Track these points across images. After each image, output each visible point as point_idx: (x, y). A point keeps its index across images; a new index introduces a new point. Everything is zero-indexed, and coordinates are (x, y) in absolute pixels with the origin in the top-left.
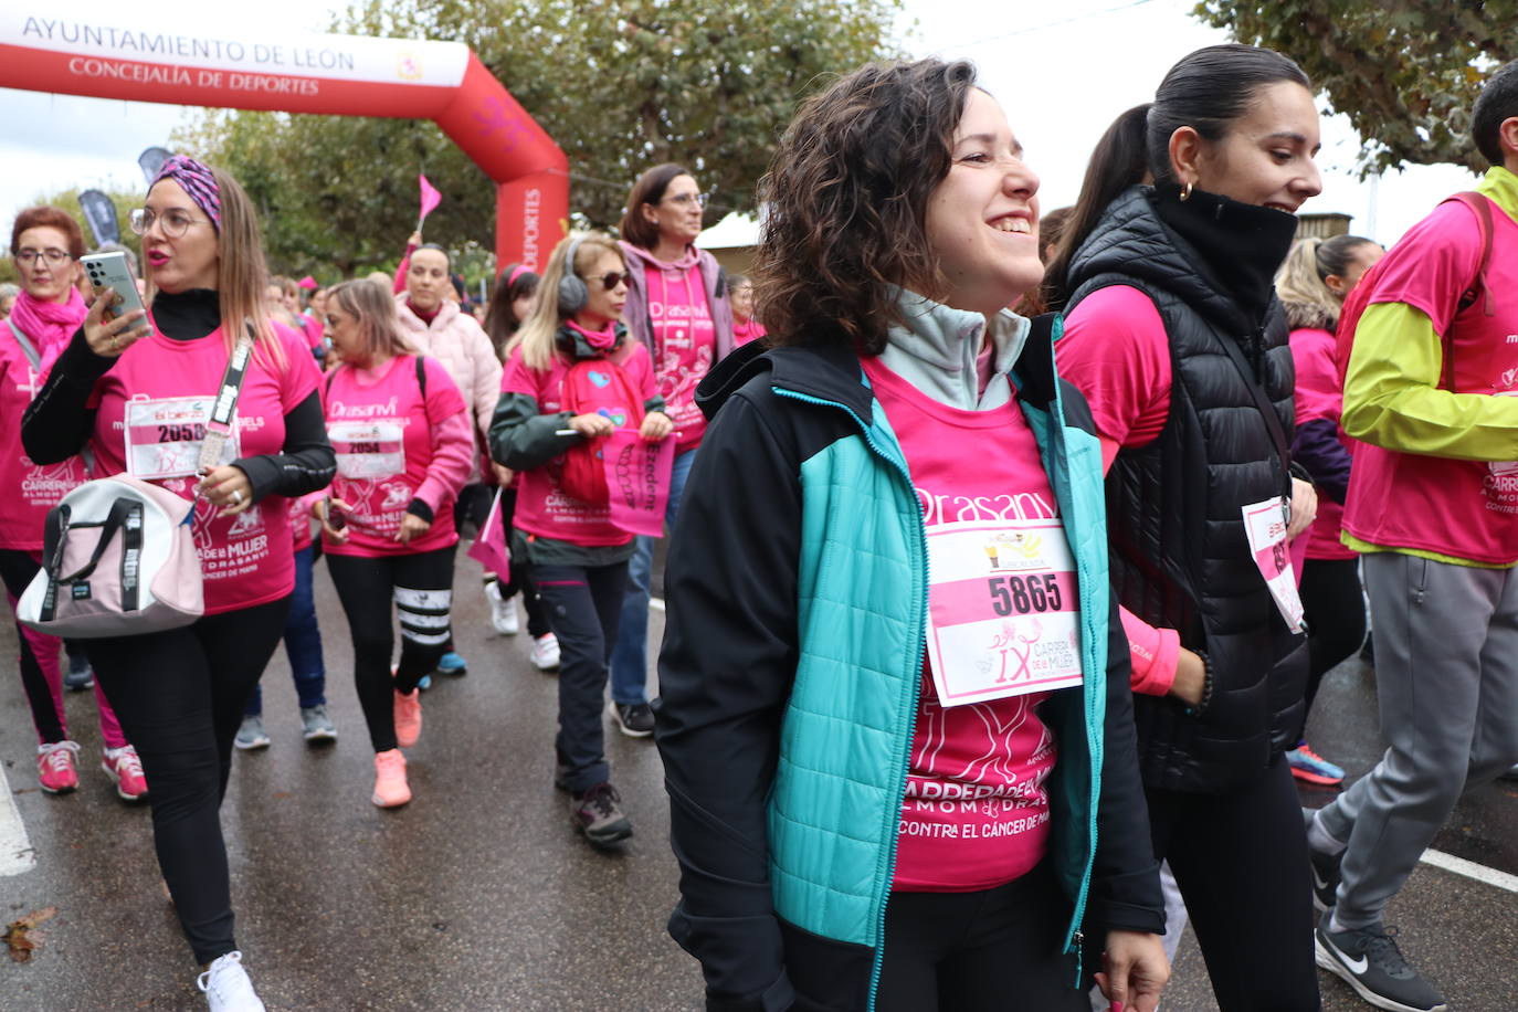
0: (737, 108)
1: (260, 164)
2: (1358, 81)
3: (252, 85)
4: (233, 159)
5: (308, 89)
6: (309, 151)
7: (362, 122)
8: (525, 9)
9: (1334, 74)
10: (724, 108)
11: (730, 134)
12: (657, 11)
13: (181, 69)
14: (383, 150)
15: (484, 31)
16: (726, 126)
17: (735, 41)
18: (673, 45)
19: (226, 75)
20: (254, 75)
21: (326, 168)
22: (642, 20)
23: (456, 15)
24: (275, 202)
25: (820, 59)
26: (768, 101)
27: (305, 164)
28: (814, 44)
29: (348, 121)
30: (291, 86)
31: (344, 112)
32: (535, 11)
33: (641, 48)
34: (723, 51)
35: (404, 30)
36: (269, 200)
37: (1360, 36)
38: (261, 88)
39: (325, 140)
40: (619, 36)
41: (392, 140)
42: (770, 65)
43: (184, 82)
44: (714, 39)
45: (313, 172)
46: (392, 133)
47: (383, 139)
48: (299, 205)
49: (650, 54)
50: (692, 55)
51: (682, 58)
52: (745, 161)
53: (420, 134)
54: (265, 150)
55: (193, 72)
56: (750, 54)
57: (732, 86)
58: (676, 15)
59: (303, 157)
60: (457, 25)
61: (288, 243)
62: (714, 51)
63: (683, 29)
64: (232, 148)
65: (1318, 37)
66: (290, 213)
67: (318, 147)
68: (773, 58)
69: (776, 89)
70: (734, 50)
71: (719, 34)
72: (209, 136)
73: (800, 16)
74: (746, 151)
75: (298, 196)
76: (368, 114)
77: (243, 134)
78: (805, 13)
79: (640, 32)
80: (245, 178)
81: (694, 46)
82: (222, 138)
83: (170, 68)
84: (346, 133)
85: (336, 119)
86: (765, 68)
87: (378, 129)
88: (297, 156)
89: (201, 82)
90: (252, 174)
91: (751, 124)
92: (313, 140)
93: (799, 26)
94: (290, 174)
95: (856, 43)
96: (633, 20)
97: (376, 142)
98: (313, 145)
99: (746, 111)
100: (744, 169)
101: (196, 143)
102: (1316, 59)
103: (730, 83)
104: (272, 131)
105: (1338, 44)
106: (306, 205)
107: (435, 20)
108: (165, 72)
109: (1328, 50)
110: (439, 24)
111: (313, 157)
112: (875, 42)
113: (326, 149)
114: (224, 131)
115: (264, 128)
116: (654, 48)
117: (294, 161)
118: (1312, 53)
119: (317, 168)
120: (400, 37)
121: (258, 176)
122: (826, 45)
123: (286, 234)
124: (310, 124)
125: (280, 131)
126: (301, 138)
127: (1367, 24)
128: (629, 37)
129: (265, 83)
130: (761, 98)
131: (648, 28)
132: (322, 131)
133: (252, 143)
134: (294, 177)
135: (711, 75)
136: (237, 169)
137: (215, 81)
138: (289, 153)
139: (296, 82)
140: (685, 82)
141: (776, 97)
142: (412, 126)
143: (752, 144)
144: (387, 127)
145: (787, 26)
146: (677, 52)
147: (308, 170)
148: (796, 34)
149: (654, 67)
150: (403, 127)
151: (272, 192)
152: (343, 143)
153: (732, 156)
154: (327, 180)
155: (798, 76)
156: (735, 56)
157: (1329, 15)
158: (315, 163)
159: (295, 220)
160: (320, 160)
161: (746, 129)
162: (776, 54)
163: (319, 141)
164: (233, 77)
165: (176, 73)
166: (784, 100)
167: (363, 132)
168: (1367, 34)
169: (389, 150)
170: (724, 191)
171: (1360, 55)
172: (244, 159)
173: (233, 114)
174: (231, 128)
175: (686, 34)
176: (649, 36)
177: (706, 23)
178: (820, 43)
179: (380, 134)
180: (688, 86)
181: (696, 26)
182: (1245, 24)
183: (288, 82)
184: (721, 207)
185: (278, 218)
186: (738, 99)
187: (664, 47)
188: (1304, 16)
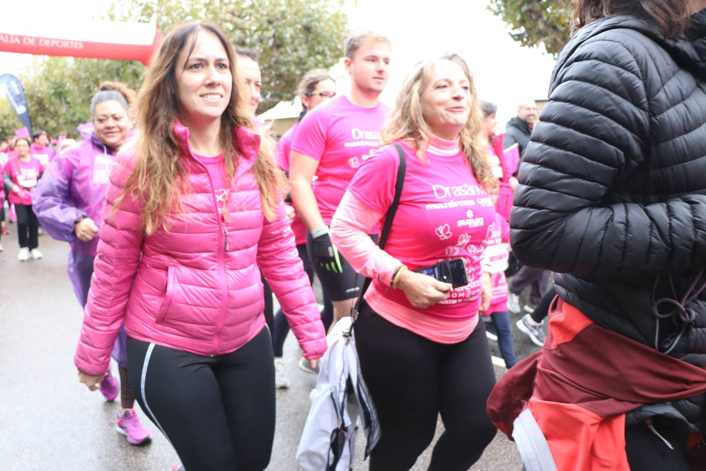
0: (281, 53)
1: (60, 82)
2: (555, 40)
3: (50, 44)
4: (47, 79)
5: (78, 46)
6: (83, 75)
7: (107, 62)
8: (182, 8)
9: (544, 36)
10: (276, 53)
11: (279, 66)
12: (243, 9)
13: (14, 36)
14: (118, 75)
15: (165, 19)
16: (277, 62)
17: (280, 23)
18: (251, 25)
19: (37, 39)
20: (51, 40)
21: (91, 83)
22: (237, 14)
23: (149, 11)
24: (68, 99)
25: (319, 30)
26: (296, 50)
27: (81, 82)
28: (317, 24)
29: (101, 61)
30: (70, 45)
31: (99, 57)
32: (187, 10)
33: (236, 27)
34: (274, 27)
35: (125, 18)
36: (65, 98)
37: (554, 20)
38: (55, 46)
39: (91, 70)
40: (226, 21)
41: (122, 70)
42: (297, 34)
43: (16, 43)
44: (270, 22)
45: (85, 86)
46: (123, 66)
47: (118, 70)
48: (79, 101)
49: (240, 29)
50: (261, 28)
51: (256, 31)
52: (286, 78)
53: (135, 67)
54: (62, 75)
55: (21, 38)
56: (288, 29)
57: (279, 44)
58: (252, 11)
59: (80, 78)
60: (150, 15)
61: (75, 119)
62: (270, 27)
63: (256, 18)
64: (46, 73)
65: (536, 20)
66: (76, 105)
67: (87, 74)
68: (298, 31)
69: (300, 45)
70: (279, 27)
71: (272, 19)
72: (35, 68)
73: (311, 12)
74: (286, 74)
75: (79, 97)
76: (111, 58)
77: (51, 67)
78: (313, 10)
79: (236, 19)
80: (53, 88)
81: (261, 26)
82: (42, 69)
83: (9, 36)
84: (100, 67)
85: (95, 60)
86: (295, 36)
87: (116, 64)
88: (77, 78)
89: (25, 42)
90: (56, 86)
91: (288, 62)
92: (85, 70)
93: (309, 16)
94: (74, 87)
95: (336, 23)
96: (233, 14)
97: (114, 71)
98: (86, 72)
99: (286, 55)
100: (286, 82)
101: (29, 72)
102: (536, 30)
103: (278, 42)
104: (65, 66)
105: (545, 23)
106: (83, 101)
107: (140, 14)
108: (7, 37)
109: (541, 26)
110: (142, 15)
111: (85, 78)
112: (344, 23)
113: (91, 74)
114: (42, 66)
115: (61, 64)
116: (242, 27)
117: (76, 80)
118: (535, 27)
119: (88, 83)
120: (123, 21)
121: (60, 87)
122: (322, 24)
123: (74, 115)
124: (83, 62)
125: (69, 66)
126: (79, 69)
127: (557, 15)
128: (231, 22)
129: (57, 43)
130: (293, 48)
131: (239, 17)
132: (89, 66)
133: (56, 72)
134: (76, 88)
135: (269, 38)
136: (49, 84)
137: (32, 42)
138: (74, 77)
139: (72, 43)
140: (257, 42)
141: (299, 48)
142: (131, 63)
143: (289, 70)
144: (120, 64)
145: (304, 16)
146: (254, 28)
147: (83, 84)
148: (309, 19)
149: (242, 35)
150: (127, 64)
151: (67, 95)
152: (99, 71)
153: (280, 76)
154: (91, 89)
155: (310, 39)
156: (280, 30)
157: (541, 11)
158: (86, 81)
159: (78, 108)
160: (89, 80)
161: (285, 63)
162: (300, 29)
163: (87, 71)
164: (41, 41)
165: (12, 38)
166: (303, 50)
167: (108, 66)
168: (558, 19)
169: (121, 74)
170: (278, 92)
171: (555, 28)
172: (52, 79)
173: (47, 58)
174: (46, 64)
175: (257, 20)
176: (239, 21)
177: (267, 15)
178: (319, 23)
179: (116, 67)
180: (259, 44)
181: (262, 15)
182: (507, 14)
183: (68, 43)
184: (276, 100)
185: (70, 107)
186: (282, 50)
187: (247, 25)
188: (530, 11)
